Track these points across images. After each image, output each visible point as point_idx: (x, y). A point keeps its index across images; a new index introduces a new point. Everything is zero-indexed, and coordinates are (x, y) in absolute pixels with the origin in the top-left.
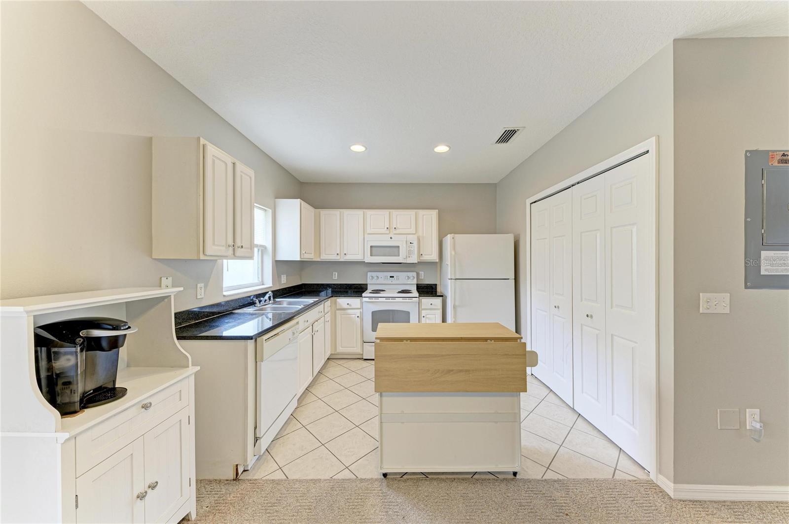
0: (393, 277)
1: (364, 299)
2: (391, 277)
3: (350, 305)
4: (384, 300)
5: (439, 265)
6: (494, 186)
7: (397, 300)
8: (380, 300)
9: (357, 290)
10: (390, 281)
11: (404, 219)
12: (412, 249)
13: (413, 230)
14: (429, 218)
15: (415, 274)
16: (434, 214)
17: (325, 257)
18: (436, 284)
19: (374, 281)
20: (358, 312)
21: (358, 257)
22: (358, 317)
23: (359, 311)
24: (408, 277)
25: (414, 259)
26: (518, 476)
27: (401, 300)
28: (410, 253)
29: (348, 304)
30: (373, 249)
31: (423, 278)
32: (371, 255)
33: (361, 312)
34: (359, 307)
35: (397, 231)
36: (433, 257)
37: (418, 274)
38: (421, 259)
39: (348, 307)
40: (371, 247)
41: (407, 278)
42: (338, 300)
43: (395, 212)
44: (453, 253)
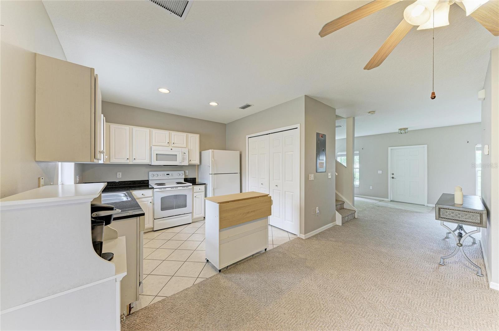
0: (169, 174)
1: (155, 190)
2: (167, 174)
3: (144, 195)
4: (170, 189)
5: (197, 167)
6: (225, 124)
7: (179, 188)
8: (167, 189)
9: (144, 185)
10: (167, 177)
11: (179, 138)
12: (185, 157)
13: (185, 145)
14: (195, 139)
15: (183, 172)
16: (197, 137)
17: (114, 161)
18: (196, 178)
19: (155, 178)
20: (150, 200)
21: (146, 161)
22: (151, 202)
23: (151, 198)
25: (186, 163)
26: (267, 250)
27: (181, 188)
28: (183, 159)
29: (143, 194)
30: (158, 156)
31: (187, 174)
32: (157, 160)
33: (152, 199)
34: (151, 196)
35: (175, 145)
36: (197, 162)
37: (185, 172)
38: (190, 163)
39: (143, 196)
40: (157, 154)
41: (178, 175)
42: (133, 192)
43: (173, 133)
44: (213, 160)
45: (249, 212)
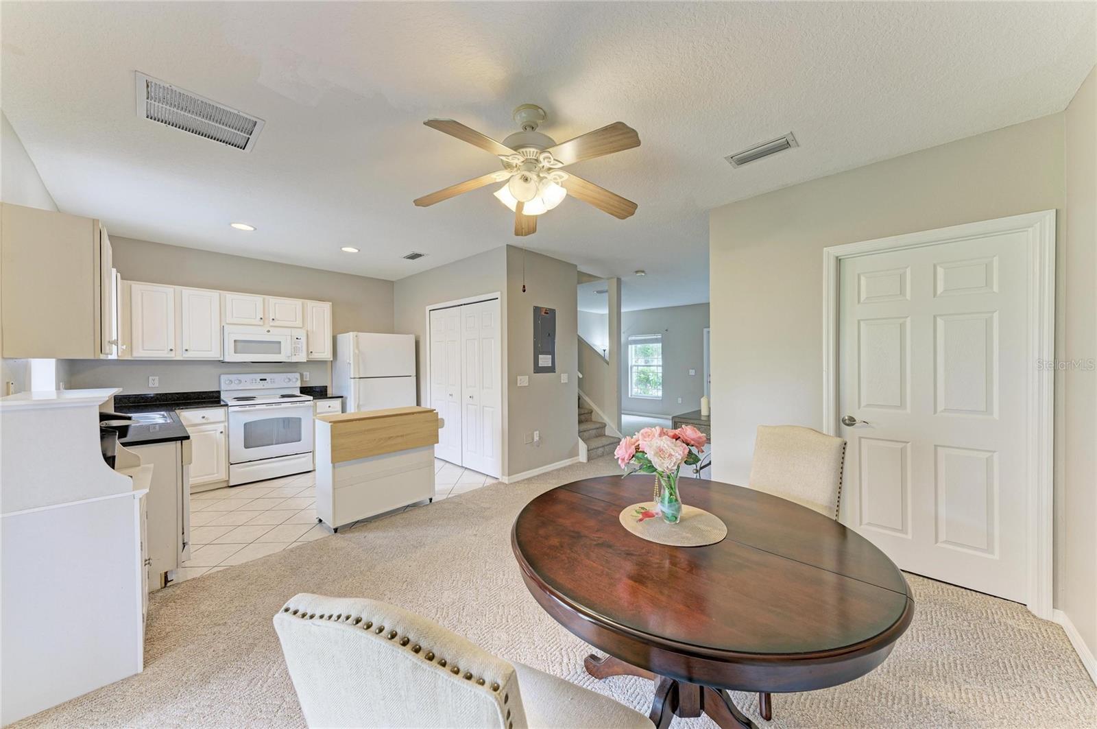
0: (266, 380)
1: (231, 409)
2: (261, 380)
3: (207, 419)
4: (264, 406)
5: (329, 364)
6: (392, 282)
7: (283, 405)
8: (258, 407)
9: (208, 400)
10: (261, 385)
11: (286, 309)
12: (299, 346)
13: (299, 323)
14: (322, 312)
15: (298, 375)
16: (326, 307)
17: (140, 353)
18: (326, 387)
19: (234, 386)
20: (221, 427)
21: (214, 354)
22: (221, 432)
23: (223, 425)
24: (289, 379)
25: (302, 358)
26: (433, 501)
27: (289, 405)
28: (296, 351)
29: (203, 417)
30: (238, 344)
31: (308, 379)
32: (235, 352)
33: (225, 426)
34: (223, 419)
35: (276, 323)
36: (327, 355)
37: (302, 376)
38: (310, 357)
39: (204, 421)
40: (235, 341)
41: (287, 380)
42: (182, 413)
43: (272, 300)
44: (357, 351)
45: (392, 437)
